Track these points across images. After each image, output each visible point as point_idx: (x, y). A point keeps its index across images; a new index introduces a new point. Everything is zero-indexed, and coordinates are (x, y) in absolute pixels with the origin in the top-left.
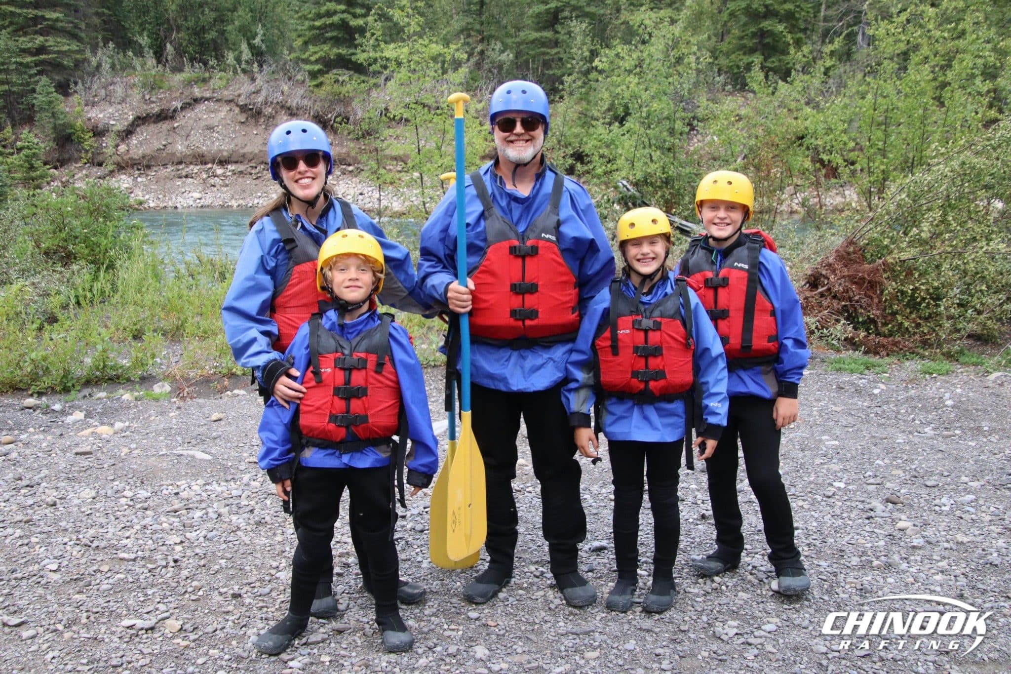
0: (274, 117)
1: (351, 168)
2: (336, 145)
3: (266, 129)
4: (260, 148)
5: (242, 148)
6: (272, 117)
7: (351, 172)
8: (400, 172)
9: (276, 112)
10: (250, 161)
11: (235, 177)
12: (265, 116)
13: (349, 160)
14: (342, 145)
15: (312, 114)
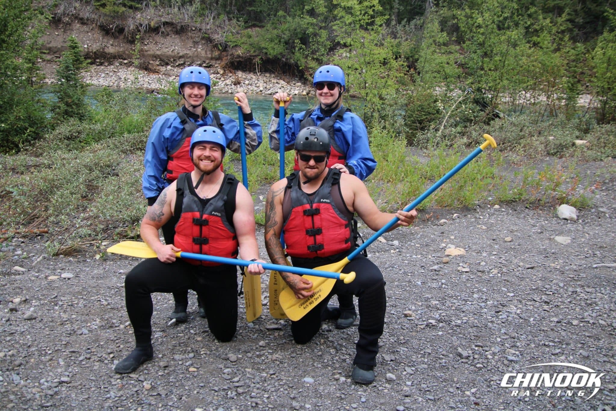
0: (70, 24)
1: (126, 61)
2: (116, 46)
3: (64, 32)
4: (62, 44)
5: (49, 44)
6: (68, 24)
7: (125, 64)
9: (72, 21)
10: (55, 53)
11: (45, 63)
12: (63, 23)
13: (124, 56)
14: (120, 46)
15: (99, 24)
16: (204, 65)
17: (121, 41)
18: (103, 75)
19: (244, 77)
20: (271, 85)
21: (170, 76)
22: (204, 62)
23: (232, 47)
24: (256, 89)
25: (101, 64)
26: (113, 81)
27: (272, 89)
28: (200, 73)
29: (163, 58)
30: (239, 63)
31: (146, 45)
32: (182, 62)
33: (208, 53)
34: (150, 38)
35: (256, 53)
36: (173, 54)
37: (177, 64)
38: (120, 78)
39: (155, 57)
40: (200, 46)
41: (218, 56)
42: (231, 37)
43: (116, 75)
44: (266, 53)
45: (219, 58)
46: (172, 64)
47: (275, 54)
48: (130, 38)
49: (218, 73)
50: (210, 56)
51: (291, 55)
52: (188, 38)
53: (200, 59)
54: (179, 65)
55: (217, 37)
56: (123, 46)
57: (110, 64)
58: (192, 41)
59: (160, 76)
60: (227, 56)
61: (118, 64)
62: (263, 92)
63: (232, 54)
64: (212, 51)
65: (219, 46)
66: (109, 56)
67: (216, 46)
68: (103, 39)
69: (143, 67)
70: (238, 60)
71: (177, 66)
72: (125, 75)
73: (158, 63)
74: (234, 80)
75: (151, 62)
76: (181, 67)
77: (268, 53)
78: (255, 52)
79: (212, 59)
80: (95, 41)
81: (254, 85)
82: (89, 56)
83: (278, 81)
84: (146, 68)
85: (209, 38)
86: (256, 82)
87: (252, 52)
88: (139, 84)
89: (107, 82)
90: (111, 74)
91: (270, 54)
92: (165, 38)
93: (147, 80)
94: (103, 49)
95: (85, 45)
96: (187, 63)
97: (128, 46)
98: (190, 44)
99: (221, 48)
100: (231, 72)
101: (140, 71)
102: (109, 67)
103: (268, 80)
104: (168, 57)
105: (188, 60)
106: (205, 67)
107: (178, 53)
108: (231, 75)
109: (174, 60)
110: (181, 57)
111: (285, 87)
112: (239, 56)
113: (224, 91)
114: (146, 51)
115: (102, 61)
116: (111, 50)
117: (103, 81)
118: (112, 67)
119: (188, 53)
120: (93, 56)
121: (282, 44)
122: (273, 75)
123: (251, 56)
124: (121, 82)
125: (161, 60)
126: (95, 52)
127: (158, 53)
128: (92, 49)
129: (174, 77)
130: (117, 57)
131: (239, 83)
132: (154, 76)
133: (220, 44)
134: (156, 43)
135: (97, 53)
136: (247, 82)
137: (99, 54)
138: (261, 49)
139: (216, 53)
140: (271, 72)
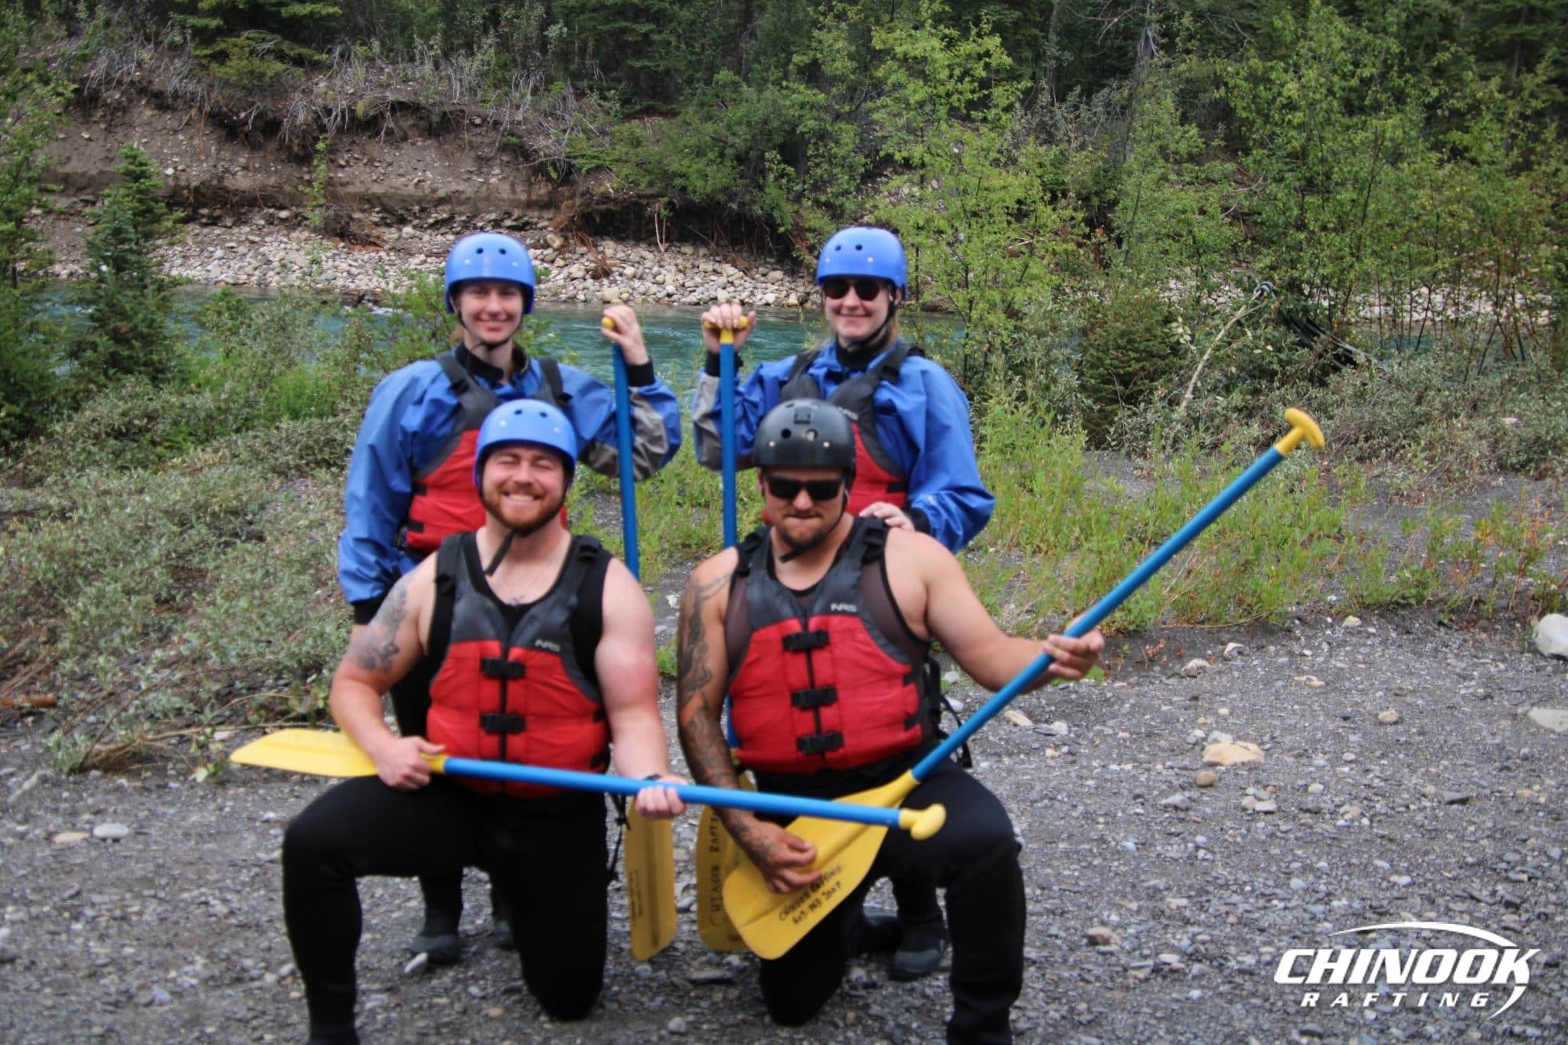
0: (125, 110)
1: (284, 214)
2: (256, 170)
3: (109, 130)
4: (100, 166)
5: (63, 164)
6: (120, 109)
7: (283, 220)
8: (376, 224)
9: (131, 101)
10: (80, 190)
11: (50, 219)
12: (106, 105)
13: (281, 199)
14: (268, 172)
15: (207, 108)
16: (508, 223)
17: (270, 157)
18: (219, 253)
19: (620, 255)
20: (698, 279)
21: (412, 255)
22: (509, 214)
23: (588, 172)
24: (654, 288)
25: (214, 221)
26: (249, 270)
27: (699, 290)
28: (503, 252)
29: (390, 203)
30: (608, 215)
31: (343, 167)
32: (445, 216)
33: (519, 189)
34: (355, 148)
35: (655, 189)
36: (419, 193)
37: (431, 221)
38: (270, 262)
39: (369, 201)
40: (497, 171)
41: (546, 199)
42: (585, 145)
43: (257, 254)
44: (684, 189)
45: (549, 204)
46: (416, 222)
47: (709, 189)
48: (296, 149)
49: (547, 246)
50: (524, 197)
51: (755, 192)
52: (461, 149)
53: (497, 207)
54: (437, 222)
55: (545, 145)
56: (276, 171)
57: (240, 221)
58: (472, 154)
59: (382, 254)
60: (572, 197)
61: (262, 222)
62: (675, 297)
63: (587, 192)
64: (531, 184)
65: (550, 169)
66: (235, 199)
67: (540, 169)
68: (219, 151)
69: (334, 230)
70: (603, 207)
71: (431, 226)
72: (282, 254)
73: (375, 217)
74: (593, 265)
75: (357, 215)
76: (443, 230)
77: (690, 189)
78: (651, 184)
79: (529, 205)
80: (195, 156)
81: (650, 278)
82: (179, 200)
83: (717, 266)
84: (341, 232)
85: (521, 146)
86: (656, 269)
87: (643, 186)
88: (323, 277)
89: (231, 273)
90: (242, 249)
91: (695, 192)
92: (397, 148)
93: (344, 266)
94: (221, 179)
95: (167, 167)
96: (458, 218)
97: (291, 171)
98: (468, 164)
99: (554, 175)
100: (583, 243)
101: (325, 242)
102: (236, 230)
103: (689, 265)
104: (406, 201)
105: (462, 208)
106: (509, 228)
107: (434, 191)
108: (584, 249)
109: (423, 210)
110: (441, 201)
111: (737, 282)
112: (606, 198)
113: (563, 297)
114: (342, 185)
115: (217, 213)
116: (242, 182)
117: (218, 270)
118: (246, 229)
119: (461, 188)
120: (192, 199)
121: (728, 163)
122: (702, 251)
123: (639, 196)
124: (271, 273)
125: (385, 209)
126: (196, 189)
127: (377, 189)
128: (188, 180)
129: (422, 257)
130: (261, 201)
131: (607, 273)
132: (364, 255)
133: (554, 164)
134: (371, 161)
135: (203, 190)
136: (629, 271)
137: (209, 193)
138: (668, 176)
139: (542, 190)
140: (696, 241)
